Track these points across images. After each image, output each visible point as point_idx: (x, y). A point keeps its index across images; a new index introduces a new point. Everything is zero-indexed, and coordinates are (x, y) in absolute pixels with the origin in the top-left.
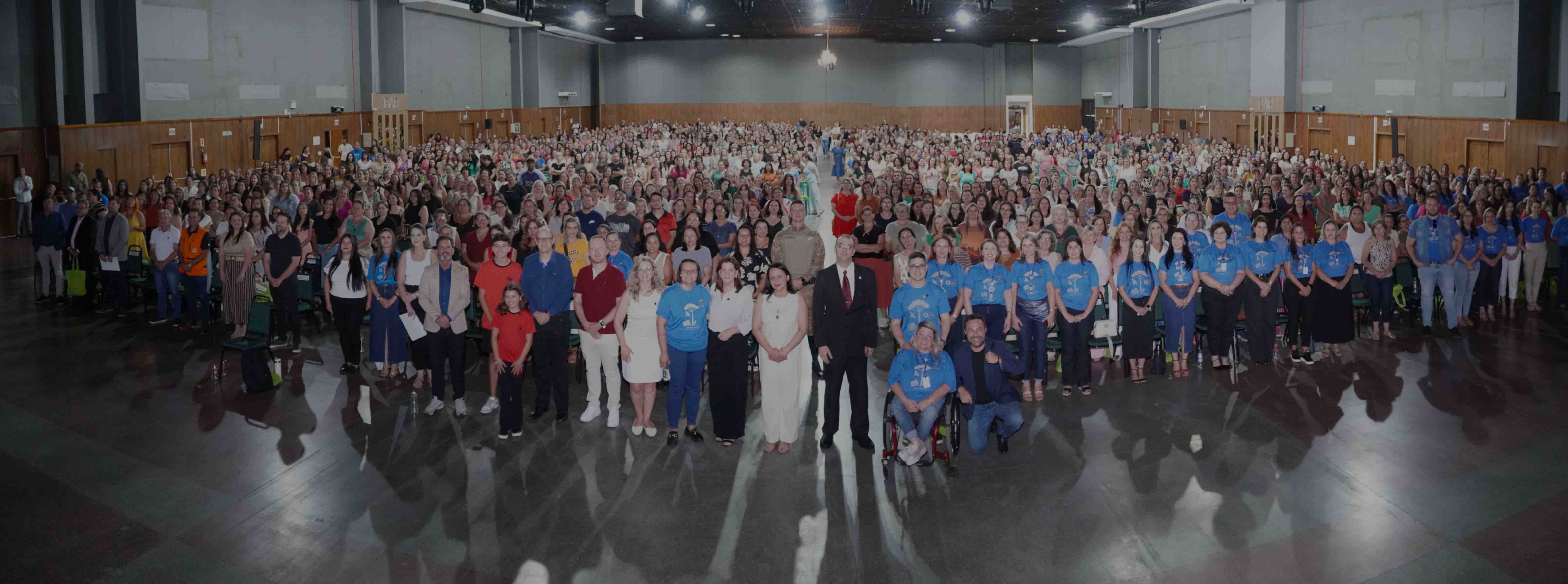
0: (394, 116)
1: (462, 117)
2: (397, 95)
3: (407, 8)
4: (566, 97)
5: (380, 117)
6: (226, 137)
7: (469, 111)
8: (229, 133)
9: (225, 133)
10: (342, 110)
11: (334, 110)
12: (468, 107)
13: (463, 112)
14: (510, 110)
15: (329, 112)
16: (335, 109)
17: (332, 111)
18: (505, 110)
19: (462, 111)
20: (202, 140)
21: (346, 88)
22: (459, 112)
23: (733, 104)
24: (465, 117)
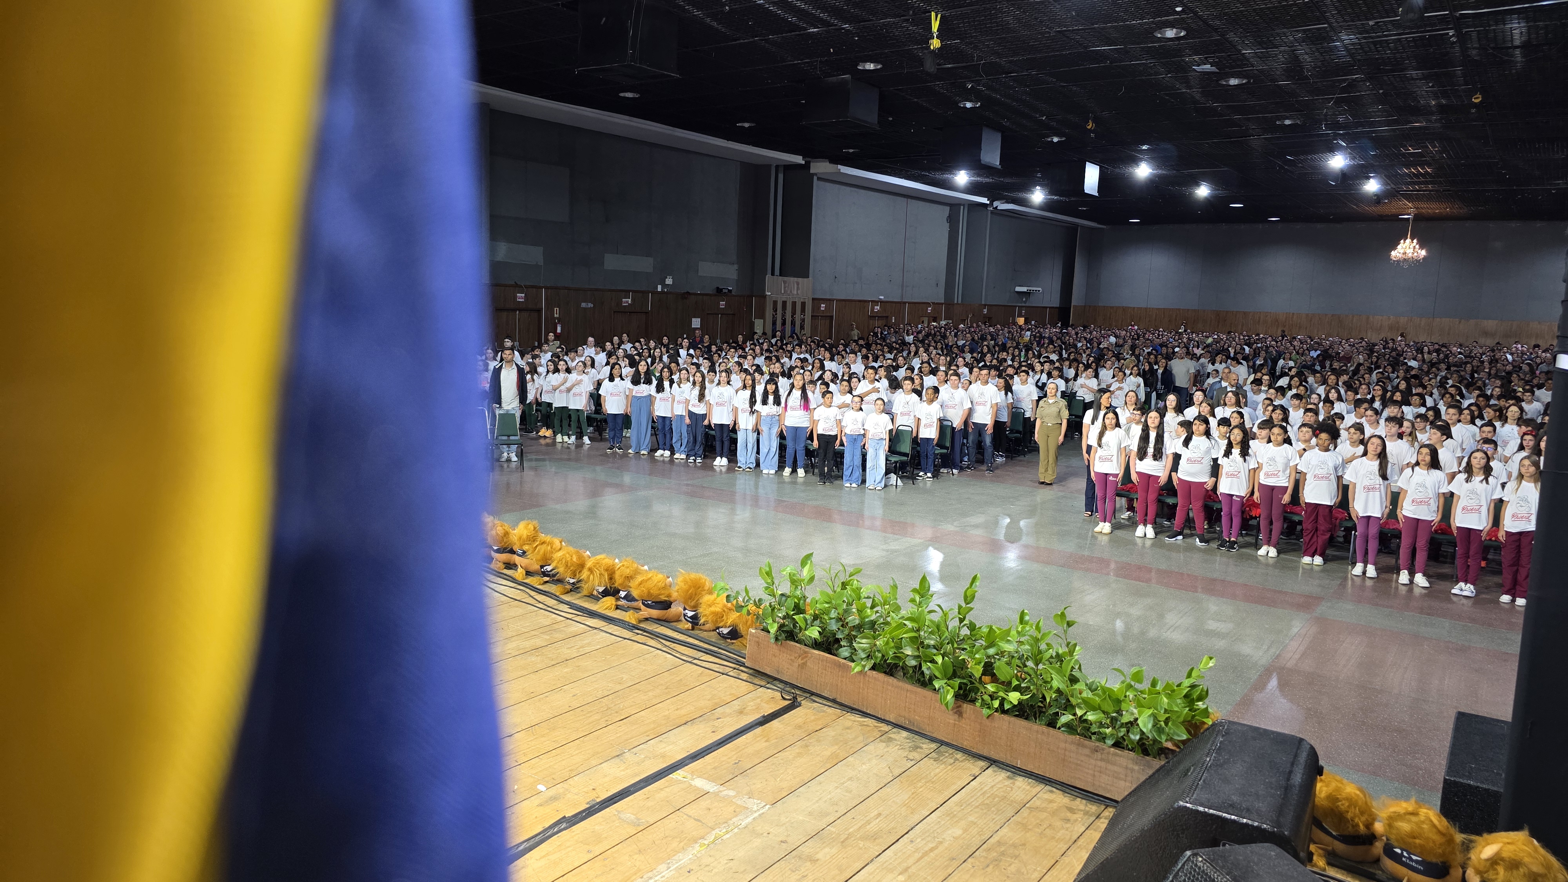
0: (794, 303)
1: (873, 309)
2: (800, 280)
3: (819, 179)
4: (1027, 294)
5: (775, 303)
6: (585, 309)
7: (882, 302)
8: (590, 305)
9: (583, 305)
10: (730, 291)
11: (719, 290)
12: (882, 297)
13: (875, 302)
14: (942, 304)
15: (715, 292)
16: (721, 290)
17: (717, 292)
18: (933, 303)
19: (872, 301)
20: (556, 310)
21: (736, 267)
22: (869, 301)
23: (1245, 313)
24: (877, 308)
